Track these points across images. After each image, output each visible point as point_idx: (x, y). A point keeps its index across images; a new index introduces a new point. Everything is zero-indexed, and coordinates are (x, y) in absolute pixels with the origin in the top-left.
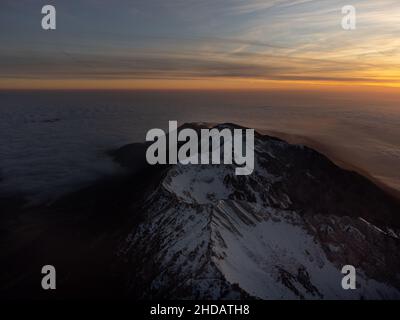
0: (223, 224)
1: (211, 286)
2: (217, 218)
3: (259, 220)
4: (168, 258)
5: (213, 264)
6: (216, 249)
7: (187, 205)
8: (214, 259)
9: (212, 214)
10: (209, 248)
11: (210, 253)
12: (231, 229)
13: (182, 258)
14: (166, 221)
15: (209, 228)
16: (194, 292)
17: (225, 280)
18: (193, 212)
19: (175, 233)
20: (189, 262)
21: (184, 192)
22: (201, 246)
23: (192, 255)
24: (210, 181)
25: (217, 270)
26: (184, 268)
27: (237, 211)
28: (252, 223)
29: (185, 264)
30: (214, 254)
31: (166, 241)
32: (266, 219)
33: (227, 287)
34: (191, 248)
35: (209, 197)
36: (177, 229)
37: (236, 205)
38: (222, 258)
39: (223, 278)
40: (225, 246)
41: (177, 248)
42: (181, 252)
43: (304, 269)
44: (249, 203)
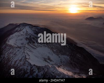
0: (28, 50)
1: (28, 67)
2: (26, 49)
3: (37, 47)
4: (13, 63)
5: (27, 61)
6: (27, 57)
7: (16, 47)
8: (27, 60)
9: (24, 48)
10: (25, 57)
11: (26, 58)
12: (30, 51)
13: (18, 62)
14: (10, 53)
15: (24, 52)
16: (23, 70)
17: (31, 64)
18: (19, 49)
19: (14, 56)
20: (20, 62)
21: (14, 44)
22: (23, 57)
23: (21, 60)
24: (22, 40)
25: (29, 62)
26: (19, 64)
27: (31, 46)
28: (35, 48)
29: (19, 63)
30: (27, 59)
31: (11, 58)
32: (39, 47)
33: (32, 66)
34: (20, 58)
35: (22, 44)
36: (14, 54)
37: (31, 45)
38: (29, 59)
39: (30, 64)
40: (29, 56)
41: (15, 60)
42: (17, 60)
43: (49, 57)
44: (34, 44)
